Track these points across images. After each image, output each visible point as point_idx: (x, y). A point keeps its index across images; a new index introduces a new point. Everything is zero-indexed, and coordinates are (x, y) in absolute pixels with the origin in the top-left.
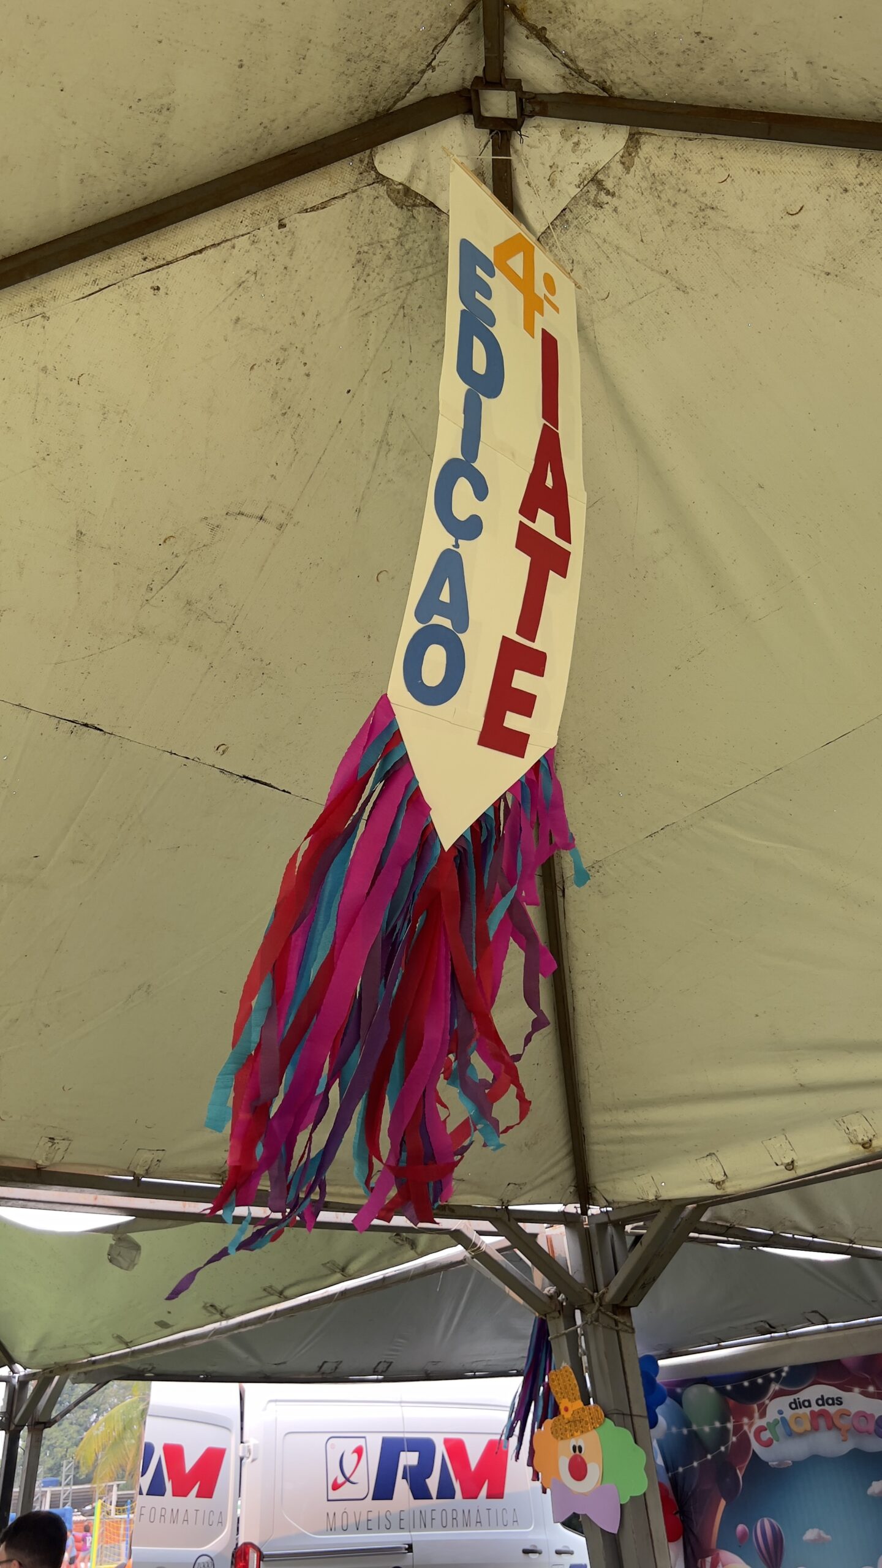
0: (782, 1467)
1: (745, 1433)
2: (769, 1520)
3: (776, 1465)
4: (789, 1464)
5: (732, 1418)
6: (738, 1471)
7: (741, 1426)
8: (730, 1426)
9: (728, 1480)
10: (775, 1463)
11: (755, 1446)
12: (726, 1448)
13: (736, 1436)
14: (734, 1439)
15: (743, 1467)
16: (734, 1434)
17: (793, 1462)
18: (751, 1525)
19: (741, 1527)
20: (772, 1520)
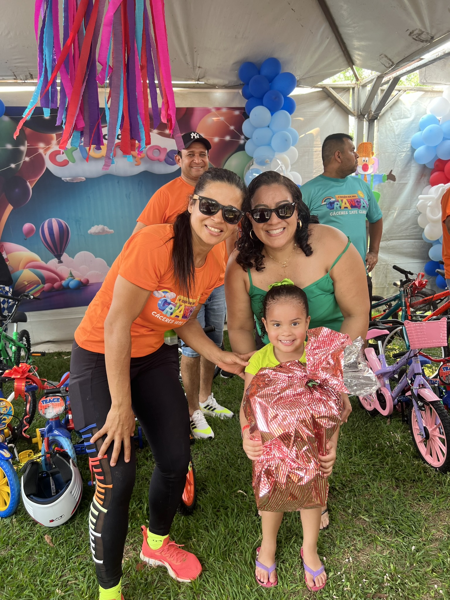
0: (75, 182)
1: (40, 155)
2: (56, 220)
3: (69, 180)
4: (82, 179)
5: (26, 142)
6: (28, 183)
7: (36, 150)
8: (24, 148)
9: (17, 190)
10: (68, 179)
11: (49, 165)
12: (17, 166)
13: (29, 157)
14: (27, 159)
15: (35, 180)
16: (27, 155)
17: (86, 178)
18: (38, 223)
19: (27, 226)
20: (60, 220)
